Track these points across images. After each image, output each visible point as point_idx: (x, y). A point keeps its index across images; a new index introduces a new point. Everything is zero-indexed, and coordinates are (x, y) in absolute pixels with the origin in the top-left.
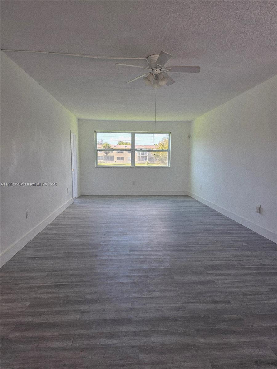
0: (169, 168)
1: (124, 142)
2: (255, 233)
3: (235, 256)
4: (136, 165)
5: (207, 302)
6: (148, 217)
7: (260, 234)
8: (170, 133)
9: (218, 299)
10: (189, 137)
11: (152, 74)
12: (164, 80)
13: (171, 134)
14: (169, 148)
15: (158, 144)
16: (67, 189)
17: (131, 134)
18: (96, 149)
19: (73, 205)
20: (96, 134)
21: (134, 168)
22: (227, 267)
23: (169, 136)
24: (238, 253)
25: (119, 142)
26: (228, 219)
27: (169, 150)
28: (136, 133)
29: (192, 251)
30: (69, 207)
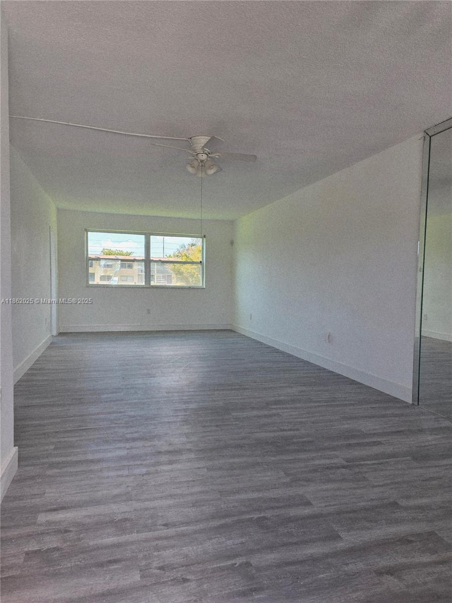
0: (203, 288)
1: (114, 249)
2: (324, 369)
3: (301, 392)
4: (152, 283)
5: (274, 431)
6: (180, 357)
7: (331, 370)
8: (205, 236)
9: (286, 428)
10: (232, 243)
11: (197, 160)
12: (212, 168)
13: (205, 239)
14: (203, 260)
15: (172, 256)
16: (46, 320)
17: (143, 236)
18: (87, 258)
19: (53, 345)
20: (87, 234)
21: (148, 287)
22: (293, 401)
23: (203, 242)
24: (304, 388)
25: (104, 249)
26: (290, 356)
27: (203, 262)
28: (152, 235)
29: (248, 389)
30: (49, 348)
